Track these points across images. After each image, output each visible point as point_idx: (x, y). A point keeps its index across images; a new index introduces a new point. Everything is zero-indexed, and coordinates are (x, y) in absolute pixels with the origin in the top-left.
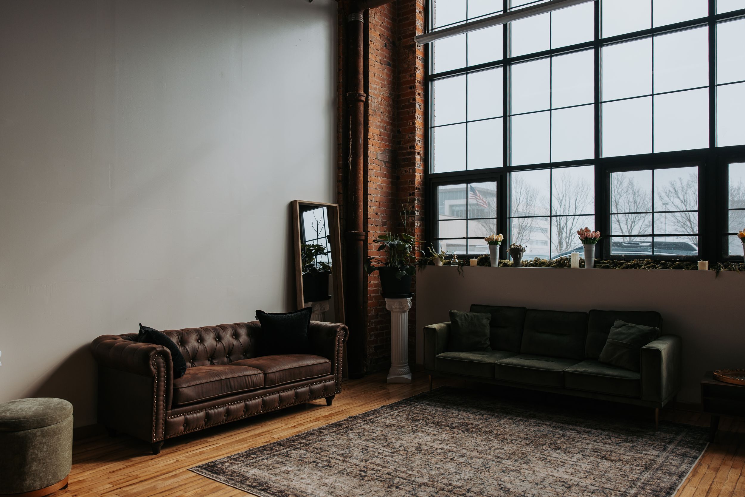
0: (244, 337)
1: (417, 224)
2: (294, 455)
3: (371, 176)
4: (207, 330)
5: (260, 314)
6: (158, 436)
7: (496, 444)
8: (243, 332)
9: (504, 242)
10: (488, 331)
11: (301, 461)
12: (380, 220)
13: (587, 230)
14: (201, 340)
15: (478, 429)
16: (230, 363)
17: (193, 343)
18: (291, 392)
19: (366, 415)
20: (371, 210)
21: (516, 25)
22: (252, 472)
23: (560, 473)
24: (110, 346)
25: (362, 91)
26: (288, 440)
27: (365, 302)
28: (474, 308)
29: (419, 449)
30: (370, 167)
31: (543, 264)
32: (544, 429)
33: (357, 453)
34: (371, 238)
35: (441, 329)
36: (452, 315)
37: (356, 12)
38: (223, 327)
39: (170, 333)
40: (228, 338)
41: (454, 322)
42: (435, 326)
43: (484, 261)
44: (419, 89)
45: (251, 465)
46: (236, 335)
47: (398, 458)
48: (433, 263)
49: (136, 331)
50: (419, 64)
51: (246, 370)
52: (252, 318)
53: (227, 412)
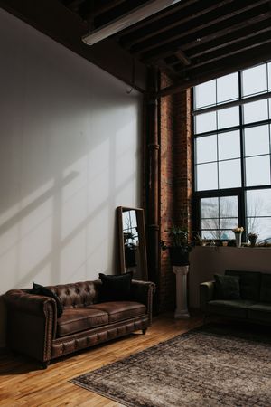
0: (92, 291)
1: (189, 221)
3: (162, 192)
4: (71, 285)
5: (101, 275)
6: (47, 358)
7: (261, 363)
8: (92, 287)
9: (244, 232)
10: (238, 287)
11: (139, 375)
12: (167, 218)
14: (68, 293)
15: (244, 352)
16: (85, 307)
19: (169, 342)
20: (163, 213)
21: (246, 106)
22: (110, 383)
24: (17, 297)
25: (157, 143)
26: (126, 359)
27: (159, 268)
28: (227, 272)
29: (212, 367)
30: (162, 186)
33: (174, 369)
34: (163, 229)
35: (210, 285)
36: (215, 276)
37: (154, 98)
38: (81, 284)
39: (50, 287)
40: (83, 291)
41: (218, 281)
42: (207, 284)
43: (232, 243)
44: (189, 143)
45: (108, 378)
47: (201, 374)
48: (199, 244)
49: (31, 287)
50: (189, 128)
51: (98, 312)
52: (96, 278)
53: (87, 340)
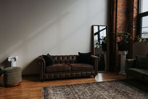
1: (134, 29)
2: (66, 89)
3: (118, 17)
12: (121, 29)
18: (80, 73)
22: (51, 91)
26: (71, 85)
30: (118, 14)
36: (137, 57)
48: (138, 41)
52: (77, 54)
53: (60, 76)
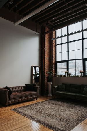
0: (23, 88)
1: (54, 69)
2: (28, 108)
3: (46, 62)
4: (17, 87)
5: (26, 84)
7: (62, 107)
8: (23, 87)
9: (68, 73)
10: (64, 88)
11: (28, 109)
12: (47, 69)
13: (81, 71)
14: (15, 89)
15: (60, 105)
16: (20, 92)
17: (14, 89)
18: (30, 98)
19: (42, 102)
20: (46, 67)
21: (69, 36)
22: (20, 110)
23: (71, 113)
25: (44, 48)
26: (28, 105)
28: (62, 84)
29: (48, 108)
30: (45, 60)
31: (74, 76)
32: (71, 105)
33: (38, 108)
34: (46, 72)
35: (56, 87)
36: (58, 85)
37: (43, 35)
38: (19, 87)
39: (10, 87)
40: (20, 88)
41: (58, 86)
43: (64, 76)
44: (54, 47)
45: (20, 109)
46: (21, 88)
47: (44, 109)
48: (56, 76)
49: (5, 87)
50: (54, 43)
51: (22, 94)
52: (24, 85)
53: (18, 100)
